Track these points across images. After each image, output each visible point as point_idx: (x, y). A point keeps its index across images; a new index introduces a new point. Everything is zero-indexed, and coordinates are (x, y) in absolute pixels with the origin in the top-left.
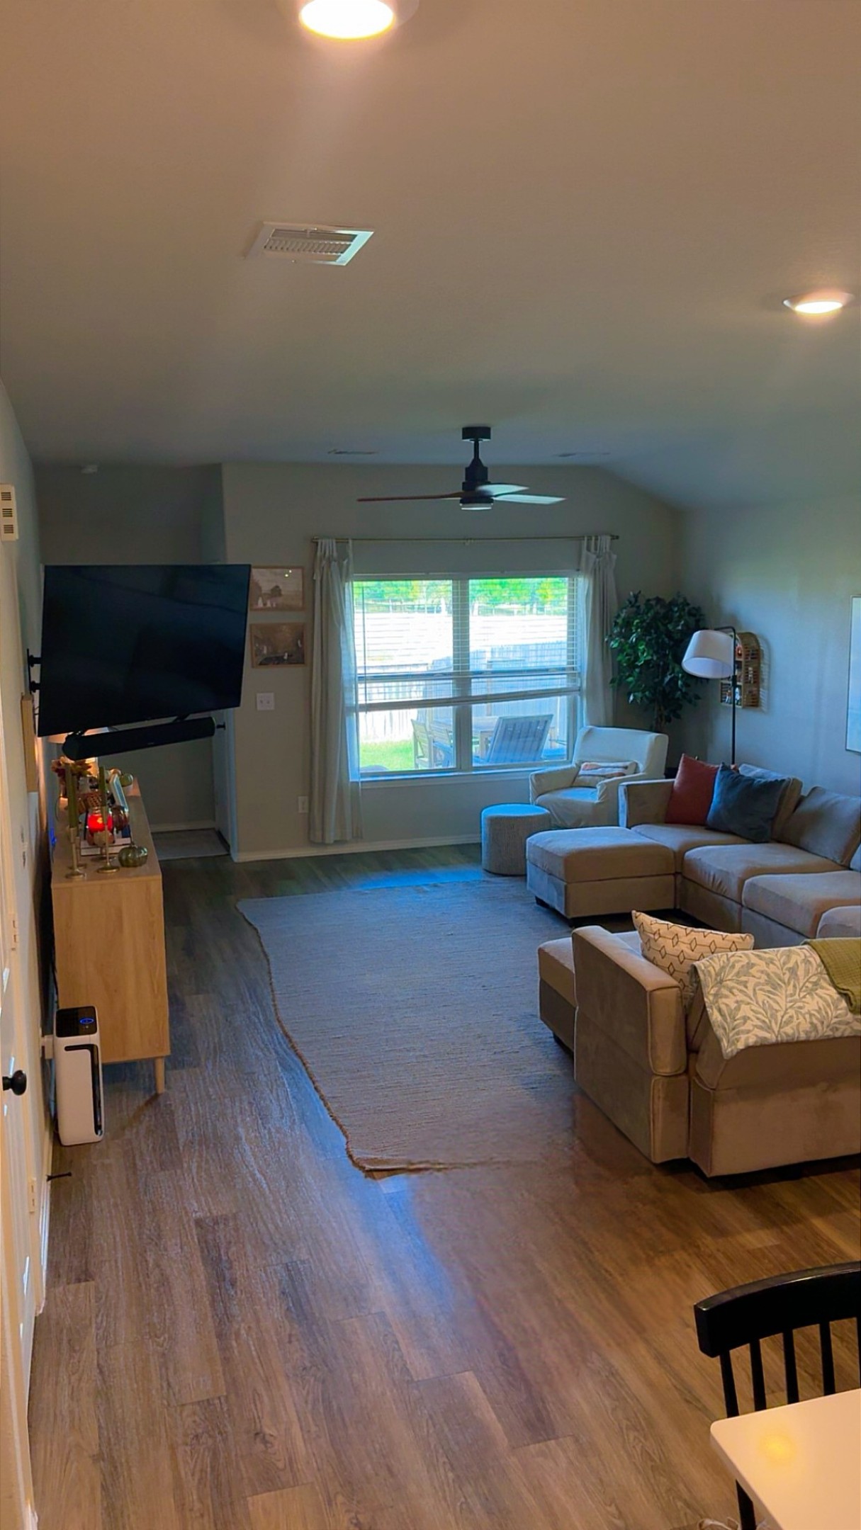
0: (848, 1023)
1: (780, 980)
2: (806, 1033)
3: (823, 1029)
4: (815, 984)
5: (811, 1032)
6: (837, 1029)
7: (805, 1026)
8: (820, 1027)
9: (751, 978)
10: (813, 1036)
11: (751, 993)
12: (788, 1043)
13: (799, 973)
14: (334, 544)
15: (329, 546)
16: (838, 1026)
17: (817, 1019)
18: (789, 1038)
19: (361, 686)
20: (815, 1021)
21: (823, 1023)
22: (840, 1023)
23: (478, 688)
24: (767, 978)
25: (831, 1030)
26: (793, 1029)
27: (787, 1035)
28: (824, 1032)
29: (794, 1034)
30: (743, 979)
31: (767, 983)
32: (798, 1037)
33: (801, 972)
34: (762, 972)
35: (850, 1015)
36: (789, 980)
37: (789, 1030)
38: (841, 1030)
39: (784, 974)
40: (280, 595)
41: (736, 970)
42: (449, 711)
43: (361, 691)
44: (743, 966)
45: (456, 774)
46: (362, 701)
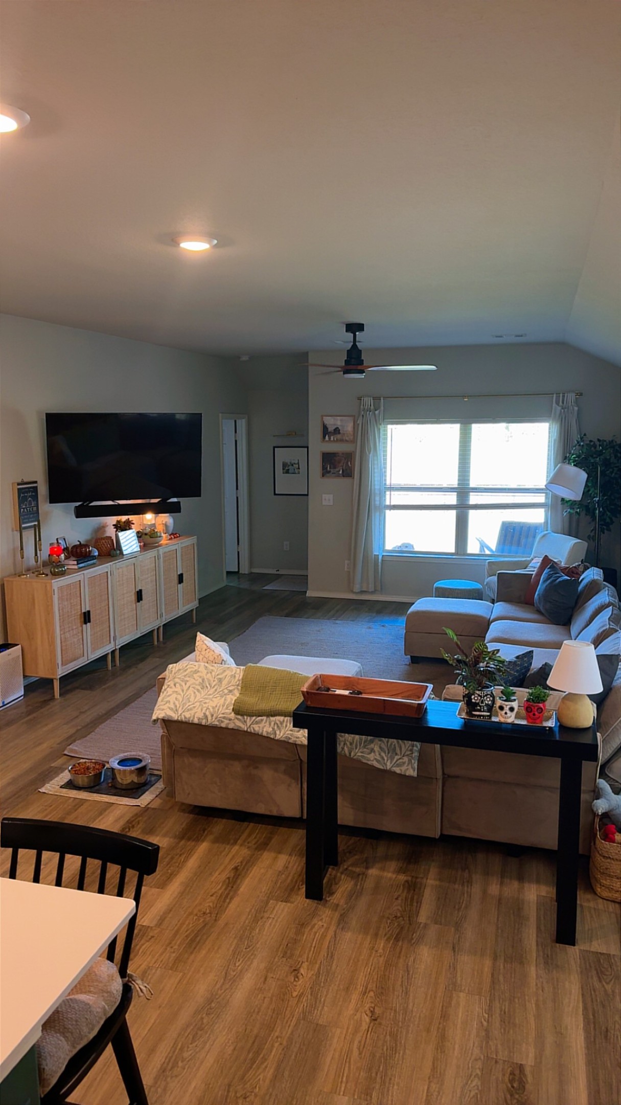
0: (230, 720)
1: (209, 684)
2: (199, 719)
3: (212, 719)
4: (230, 691)
5: (202, 719)
6: (222, 722)
7: (201, 715)
8: (209, 718)
9: (192, 679)
10: (204, 722)
11: (185, 688)
12: (186, 723)
13: (223, 683)
14: (372, 401)
15: (368, 401)
16: (223, 720)
17: (210, 712)
18: (187, 720)
19: (388, 493)
20: (207, 713)
21: (212, 716)
22: (224, 718)
23: (474, 499)
24: (201, 682)
25: (218, 721)
26: (191, 714)
27: (185, 718)
28: (211, 721)
29: (190, 718)
30: (187, 679)
31: (200, 684)
32: (192, 721)
33: (225, 682)
34: (200, 677)
35: (233, 714)
36: (215, 686)
37: (187, 715)
38: (225, 723)
39: (214, 681)
40: (339, 433)
41: (185, 673)
42: (453, 514)
43: (388, 497)
44: (191, 671)
45: (454, 557)
46: (388, 503)
